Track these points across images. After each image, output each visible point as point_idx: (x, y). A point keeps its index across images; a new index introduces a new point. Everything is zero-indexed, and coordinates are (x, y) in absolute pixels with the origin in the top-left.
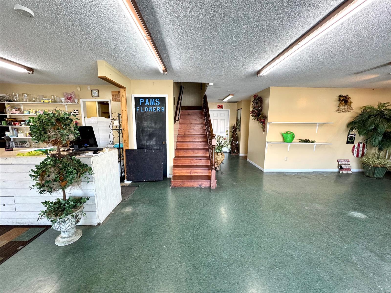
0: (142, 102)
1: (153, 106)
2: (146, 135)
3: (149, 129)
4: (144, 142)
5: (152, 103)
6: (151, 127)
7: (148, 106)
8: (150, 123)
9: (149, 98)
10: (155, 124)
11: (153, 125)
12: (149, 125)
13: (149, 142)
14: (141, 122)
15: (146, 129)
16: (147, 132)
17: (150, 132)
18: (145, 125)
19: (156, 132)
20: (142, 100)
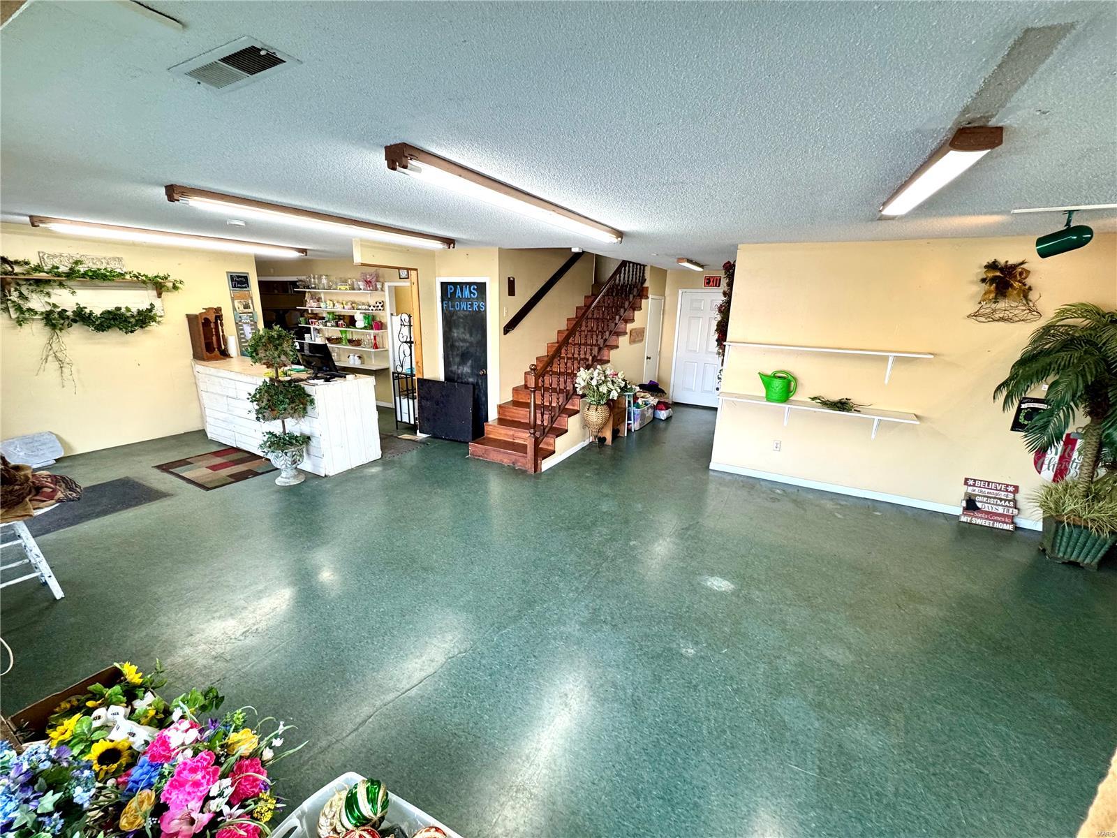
0: (451, 291)
1: (468, 299)
2: (457, 355)
3: (461, 344)
4: (454, 368)
5: (466, 293)
6: (464, 341)
7: (460, 300)
8: (463, 333)
9: (461, 284)
10: (471, 336)
11: (467, 337)
12: (462, 336)
13: (461, 367)
14: (450, 330)
15: (457, 344)
16: (458, 350)
17: (464, 348)
18: (455, 335)
19: (472, 350)
20: (451, 289)
